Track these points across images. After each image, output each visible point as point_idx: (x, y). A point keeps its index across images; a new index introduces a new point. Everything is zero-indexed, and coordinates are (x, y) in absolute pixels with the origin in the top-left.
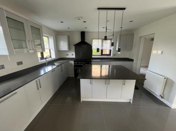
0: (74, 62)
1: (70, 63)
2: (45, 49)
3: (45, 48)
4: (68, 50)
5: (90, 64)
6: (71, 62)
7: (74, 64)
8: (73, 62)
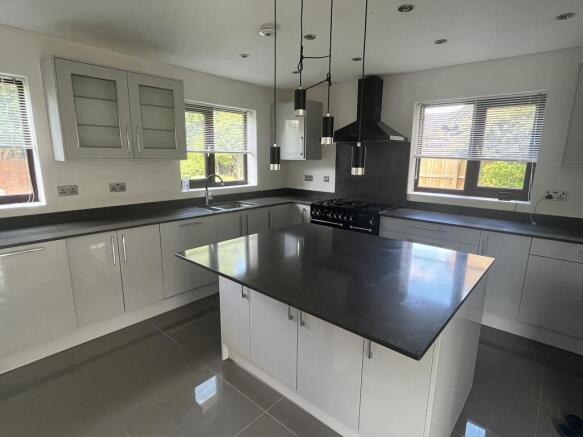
0: (312, 210)
1: (297, 209)
2: (186, 151)
3: (188, 149)
4: (302, 158)
5: (369, 226)
6: (301, 207)
7: (313, 216)
8: (308, 208)
